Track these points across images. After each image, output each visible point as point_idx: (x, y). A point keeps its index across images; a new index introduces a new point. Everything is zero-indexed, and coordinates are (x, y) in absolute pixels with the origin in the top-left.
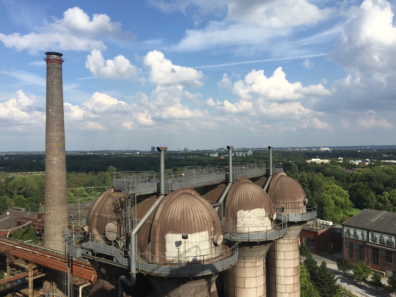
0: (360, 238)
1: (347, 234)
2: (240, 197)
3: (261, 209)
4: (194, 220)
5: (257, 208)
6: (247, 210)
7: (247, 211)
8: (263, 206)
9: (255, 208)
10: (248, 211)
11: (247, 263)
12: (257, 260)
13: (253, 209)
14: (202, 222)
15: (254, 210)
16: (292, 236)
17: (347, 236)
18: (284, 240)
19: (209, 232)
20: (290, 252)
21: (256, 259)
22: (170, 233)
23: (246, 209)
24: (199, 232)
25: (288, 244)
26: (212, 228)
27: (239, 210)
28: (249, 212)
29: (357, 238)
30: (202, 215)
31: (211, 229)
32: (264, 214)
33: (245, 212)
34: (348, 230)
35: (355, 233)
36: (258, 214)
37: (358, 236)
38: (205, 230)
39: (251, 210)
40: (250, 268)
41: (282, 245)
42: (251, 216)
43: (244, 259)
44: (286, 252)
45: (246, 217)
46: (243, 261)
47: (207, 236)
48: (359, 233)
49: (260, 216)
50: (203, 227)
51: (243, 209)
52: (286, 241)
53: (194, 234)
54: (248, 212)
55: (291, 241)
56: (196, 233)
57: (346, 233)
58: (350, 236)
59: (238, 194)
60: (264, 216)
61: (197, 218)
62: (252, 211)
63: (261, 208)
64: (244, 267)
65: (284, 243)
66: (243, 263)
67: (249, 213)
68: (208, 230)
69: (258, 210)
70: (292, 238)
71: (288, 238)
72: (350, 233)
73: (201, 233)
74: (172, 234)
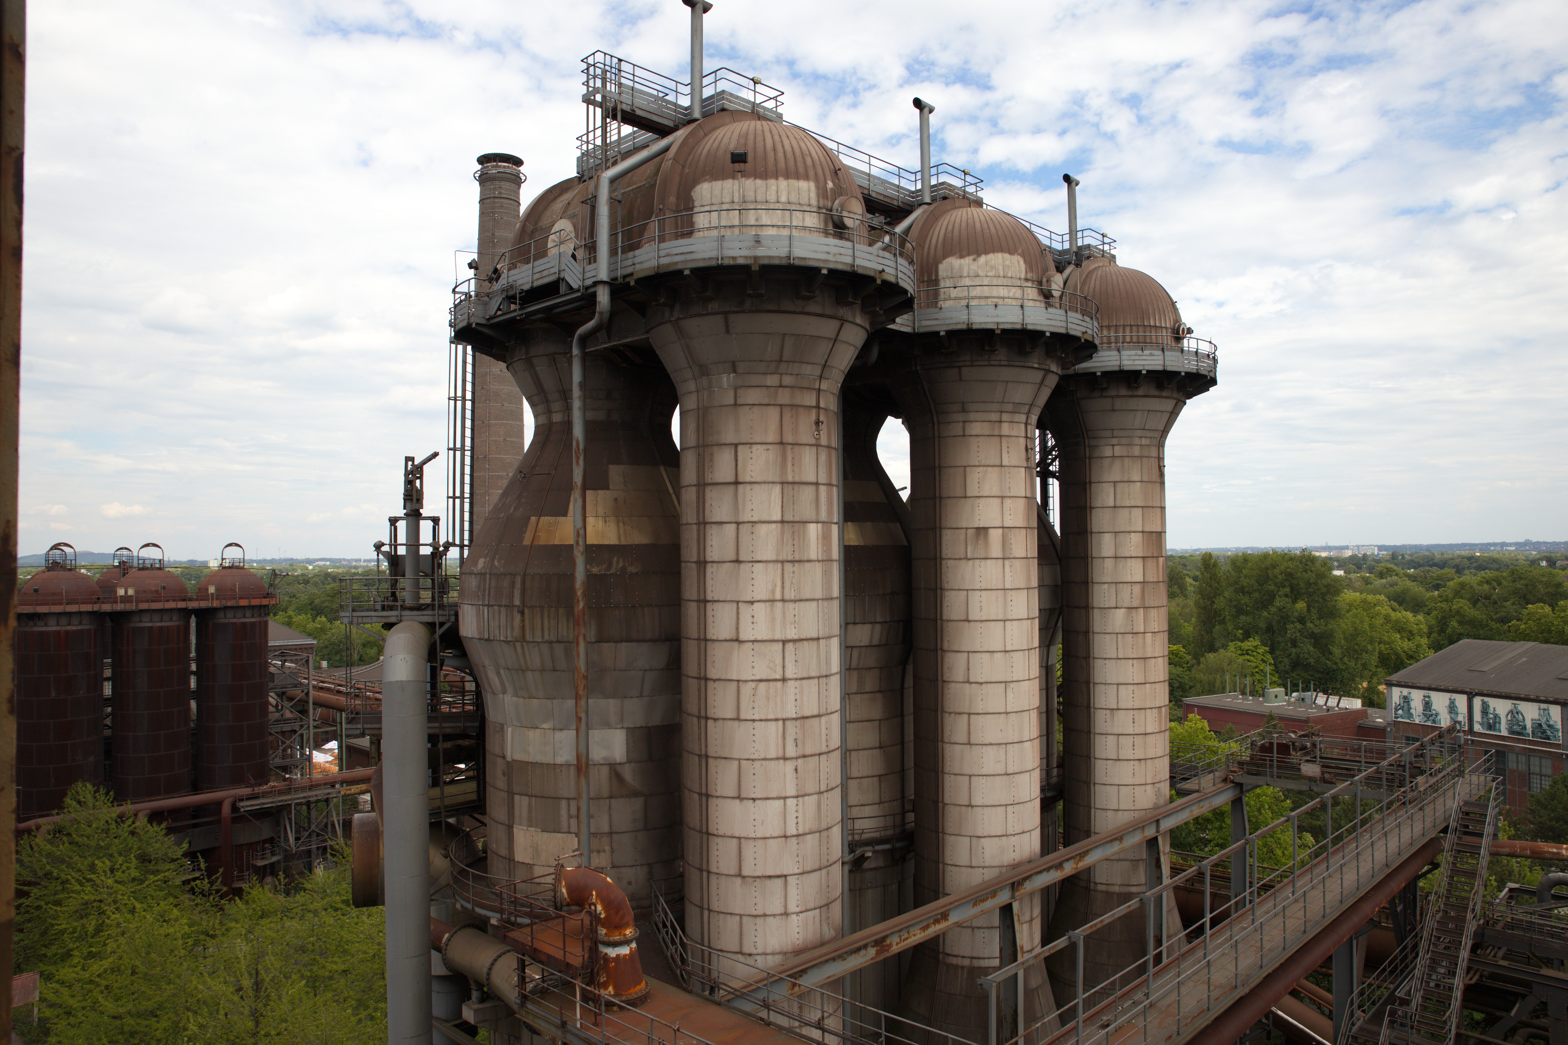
0: (1445, 721)
1: (1400, 712)
2: (950, 228)
3: (1012, 257)
4: (774, 149)
5: (998, 252)
6: (969, 255)
7: (968, 260)
8: (1020, 251)
9: (994, 251)
10: (971, 258)
11: (971, 422)
12: (1005, 417)
13: (986, 253)
14: (799, 159)
15: (991, 256)
16: (1139, 433)
17: (1401, 717)
18: (1113, 446)
19: (817, 187)
20: (1131, 484)
21: (1001, 412)
22: (705, 180)
23: (964, 253)
24: (787, 176)
25: (1126, 460)
26: (830, 185)
27: (945, 257)
28: (974, 260)
29: (1434, 722)
30: (800, 148)
31: (826, 183)
32: (1020, 272)
33: (962, 261)
34: (1405, 698)
35: (1427, 705)
36: (1001, 268)
37: (1437, 714)
38: (807, 178)
39: (979, 255)
40: (980, 439)
41: (1106, 462)
42: (981, 273)
43: (964, 411)
44: (1119, 486)
45: (965, 274)
46: (960, 417)
47: (813, 195)
48: (1440, 701)
49: (1010, 275)
50: (801, 170)
51: (958, 255)
52: (1118, 450)
53: (772, 182)
54: (971, 262)
55: (1136, 451)
56: (777, 179)
57: (1396, 710)
58: (1410, 715)
59: (945, 223)
60: (1023, 276)
61: (783, 146)
62: (983, 259)
63: (1011, 253)
64: (964, 436)
65: (1113, 457)
66: (961, 424)
67: (976, 263)
68: (817, 181)
69: (1003, 258)
70: (1137, 441)
71: (1124, 441)
72: (1409, 709)
73: (793, 182)
74: (710, 182)
